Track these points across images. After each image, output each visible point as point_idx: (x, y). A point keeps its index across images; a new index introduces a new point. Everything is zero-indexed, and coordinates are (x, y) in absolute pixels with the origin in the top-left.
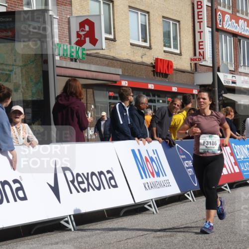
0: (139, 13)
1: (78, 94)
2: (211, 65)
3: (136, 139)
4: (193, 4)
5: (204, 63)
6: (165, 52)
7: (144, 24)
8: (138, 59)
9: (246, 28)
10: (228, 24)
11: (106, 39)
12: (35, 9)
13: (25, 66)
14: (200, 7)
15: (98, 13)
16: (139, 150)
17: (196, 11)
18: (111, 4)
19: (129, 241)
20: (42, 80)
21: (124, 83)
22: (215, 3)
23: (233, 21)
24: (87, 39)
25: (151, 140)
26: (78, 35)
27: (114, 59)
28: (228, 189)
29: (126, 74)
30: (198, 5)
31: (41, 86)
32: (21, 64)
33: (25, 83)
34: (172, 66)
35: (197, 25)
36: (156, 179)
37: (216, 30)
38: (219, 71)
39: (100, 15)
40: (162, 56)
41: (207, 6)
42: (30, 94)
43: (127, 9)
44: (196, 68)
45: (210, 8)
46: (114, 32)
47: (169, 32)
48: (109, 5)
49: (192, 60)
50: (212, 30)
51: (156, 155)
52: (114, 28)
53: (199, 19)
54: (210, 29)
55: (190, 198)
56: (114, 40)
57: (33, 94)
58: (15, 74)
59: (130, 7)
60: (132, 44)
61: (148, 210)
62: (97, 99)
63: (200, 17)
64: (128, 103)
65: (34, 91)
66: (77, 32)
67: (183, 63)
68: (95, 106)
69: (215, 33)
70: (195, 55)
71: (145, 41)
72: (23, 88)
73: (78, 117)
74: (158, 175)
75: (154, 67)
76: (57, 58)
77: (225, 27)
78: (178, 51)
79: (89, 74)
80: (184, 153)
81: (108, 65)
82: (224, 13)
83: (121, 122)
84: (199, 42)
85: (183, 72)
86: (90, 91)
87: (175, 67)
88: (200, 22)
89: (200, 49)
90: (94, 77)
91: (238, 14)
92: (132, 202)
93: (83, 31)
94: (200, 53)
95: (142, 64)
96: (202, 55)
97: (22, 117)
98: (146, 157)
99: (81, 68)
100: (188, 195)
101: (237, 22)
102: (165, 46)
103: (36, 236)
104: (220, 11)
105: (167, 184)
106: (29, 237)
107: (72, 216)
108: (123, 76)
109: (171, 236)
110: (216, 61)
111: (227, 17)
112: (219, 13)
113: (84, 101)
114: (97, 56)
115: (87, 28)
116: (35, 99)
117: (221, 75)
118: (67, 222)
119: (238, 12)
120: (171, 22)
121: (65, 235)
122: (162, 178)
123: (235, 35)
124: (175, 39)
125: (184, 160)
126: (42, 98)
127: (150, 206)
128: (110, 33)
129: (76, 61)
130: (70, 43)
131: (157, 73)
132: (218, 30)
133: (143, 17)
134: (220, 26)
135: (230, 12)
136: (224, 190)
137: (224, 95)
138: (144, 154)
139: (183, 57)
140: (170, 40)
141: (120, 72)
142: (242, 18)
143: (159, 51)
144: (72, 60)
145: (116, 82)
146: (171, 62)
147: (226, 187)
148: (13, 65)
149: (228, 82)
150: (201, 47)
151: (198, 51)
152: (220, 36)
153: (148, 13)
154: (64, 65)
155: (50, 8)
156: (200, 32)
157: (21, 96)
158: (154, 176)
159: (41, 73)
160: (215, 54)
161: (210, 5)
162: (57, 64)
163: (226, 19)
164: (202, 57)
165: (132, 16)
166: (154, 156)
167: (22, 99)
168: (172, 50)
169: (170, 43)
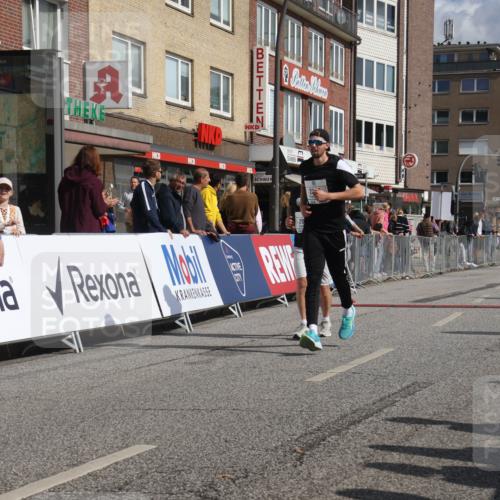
0: (180, 60)
1: (95, 168)
2: (272, 136)
3: (169, 231)
4: (252, 52)
5: (262, 132)
6: (212, 115)
7: (185, 76)
8: (175, 123)
9: (320, 88)
10: (297, 82)
11: (134, 94)
12: (38, 48)
13: (21, 126)
14: (260, 56)
15: (124, 59)
16: (172, 247)
17: (255, 61)
18: (142, 47)
19: (152, 367)
20: (44, 146)
21: (156, 156)
22: (281, 52)
23: (304, 77)
24: (108, 94)
25: (187, 232)
26: (97, 88)
27: (143, 122)
28: (286, 303)
29: (159, 143)
30: (258, 54)
31: (42, 155)
32: (16, 124)
33: (21, 150)
34: (220, 135)
35: (256, 81)
36: (193, 285)
37: (281, 89)
38: (281, 143)
39: (126, 62)
40: (208, 121)
41: (270, 55)
42: (28, 165)
43: (162, 54)
44: (252, 138)
45: (273, 59)
46: (145, 85)
47: (219, 89)
48: (139, 48)
49: (246, 127)
50: (276, 88)
51: (194, 254)
52: (145, 80)
53: (258, 72)
54: (273, 87)
55: (236, 313)
56: (144, 96)
57: (32, 165)
58: (8, 137)
59: (167, 52)
60: (168, 103)
61: (180, 327)
62: (118, 176)
63: (260, 70)
64: (154, 180)
65: (34, 160)
66: (95, 84)
67: (235, 131)
68: (115, 186)
69: (279, 92)
70: (251, 120)
71: (186, 99)
72: (18, 157)
73: (92, 199)
74: (196, 281)
75: (196, 135)
76: (67, 118)
77: (292, 85)
78: (229, 115)
79: (109, 142)
80: (231, 253)
81: (134, 130)
82: (292, 67)
83: (149, 209)
84: (258, 104)
85: (234, 143)
86: (109, 164)
87: (224, 136)
88: (260, 77)
89: (258, 113)
90: (116, 146)
91: (310, 69)
92: (158, 316)
93: (102, 82)
94: (258, 118)
95: (181, 130)
96: (261, 121)
97: (10, 193)
98: (180, 257)
99: (99, 133)
100: (233, 308)
101: (308, 79)
102: (212, 107)
103: (29, 358)
104: (287, 63)
105: (206, 293)
106: (19, 360)
107: (78, 334)
108: (155, 146)
109: (208, 362)
110: (278, 130)
111: (296, 71)
112: (285, 66)
113: (101, 178)
114: (120, 117)
115: (108, 79)
116: (34, 172)
117: (284, 150)
118: (71, 340)
119: (310, 65)
120: (222, 75)
121: (68, 359)
122: (200, 285)
123: (304, 96)
124: (226, 98)
125: (231, 261)
126: (44, 171)
127: (182, 322)
128: (140, 87)
129: (91, 122)
130: (84, 98)
131: (200, 143)
132: (283, 88)
133: (185, 66)
134: (286, 83)
135: (300, 64)
136: (280, 303)
137: (287, 176)
138: (179, 252)
139: (235, 123)
140: (219, 100)
141: (150, 139)
142: (315, 75)
143: (203, 114)
144: (86, 121)
145: (144, 153)
146: (219, 129)
147: (283, 299)
148: (6, 125)
149: (292, 159)
150: (260, 110)
151: (255, 115)
152: (285, 97)
153: (192, 61)
154: (75, 128)
155: (59, 48)
156: (260, 91)
157: (15, 167)
158: (189, 283)
159: (44, 137)
160: (278, 120)
161: (274, 54)
162: (67, 126)
163: (294, 75)
164: (260, 125)
165: (170, 65)
166: (191, 255)
167: (16, 171)
168: (221, 112)
169: (219, 104)
